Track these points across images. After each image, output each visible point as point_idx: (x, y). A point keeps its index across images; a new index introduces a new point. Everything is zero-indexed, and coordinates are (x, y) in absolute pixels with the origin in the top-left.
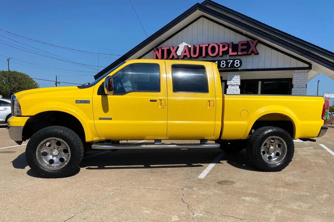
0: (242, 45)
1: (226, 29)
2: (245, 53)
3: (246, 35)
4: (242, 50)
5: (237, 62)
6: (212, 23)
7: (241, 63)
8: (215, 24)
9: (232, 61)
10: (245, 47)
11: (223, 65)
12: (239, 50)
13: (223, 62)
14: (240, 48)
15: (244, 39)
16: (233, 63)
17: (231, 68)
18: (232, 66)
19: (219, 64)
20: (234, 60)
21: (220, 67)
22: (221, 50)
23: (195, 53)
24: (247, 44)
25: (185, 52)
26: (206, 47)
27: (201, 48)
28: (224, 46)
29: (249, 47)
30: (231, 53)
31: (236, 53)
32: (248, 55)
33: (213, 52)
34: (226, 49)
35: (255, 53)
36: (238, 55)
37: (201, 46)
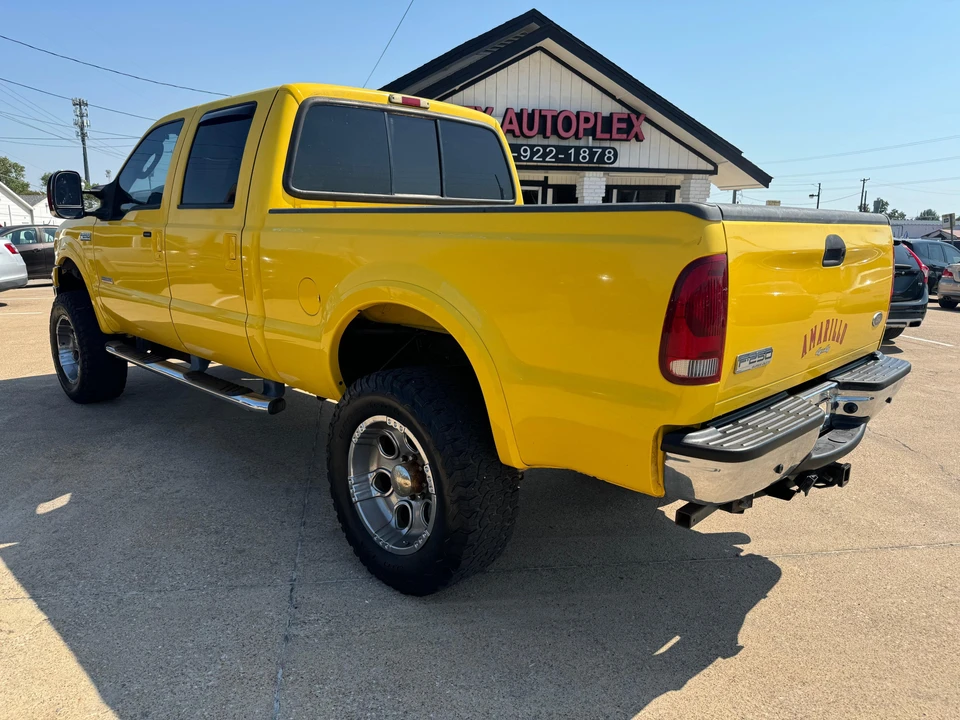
0: (620, 120)
1: (585, 83)
2: (625, 136)
3: (620, 102)
4: (619, 130)
5: (610, 153)
6: (559, 65)
7: (616, 155)
8: (564, 69)
9: (600, 150)
10: (624, 126)
11: (584, 158)
12: (614, 131)
13: (585, 152)
14: (616, 125)
15: (617, 108)
16: (603, 154)
17: (599, 164)
18: (601, 160)
19: (577, 154)
20: (604, 149)
21: (577, 160)
22: (583, 126)
23: (531, 128)
24: (628, 121)
25: (511, 122)
26: (553, 116)
27: (543, 118)
28: (587, 120)
29: (631, 125)
30: (599, 134)
31: (608, 136)
32: (627, 140)
33: (567, 128)
34: (590, 125)
35: (639, 138)
36: (611, 139)
37: (543, 113)
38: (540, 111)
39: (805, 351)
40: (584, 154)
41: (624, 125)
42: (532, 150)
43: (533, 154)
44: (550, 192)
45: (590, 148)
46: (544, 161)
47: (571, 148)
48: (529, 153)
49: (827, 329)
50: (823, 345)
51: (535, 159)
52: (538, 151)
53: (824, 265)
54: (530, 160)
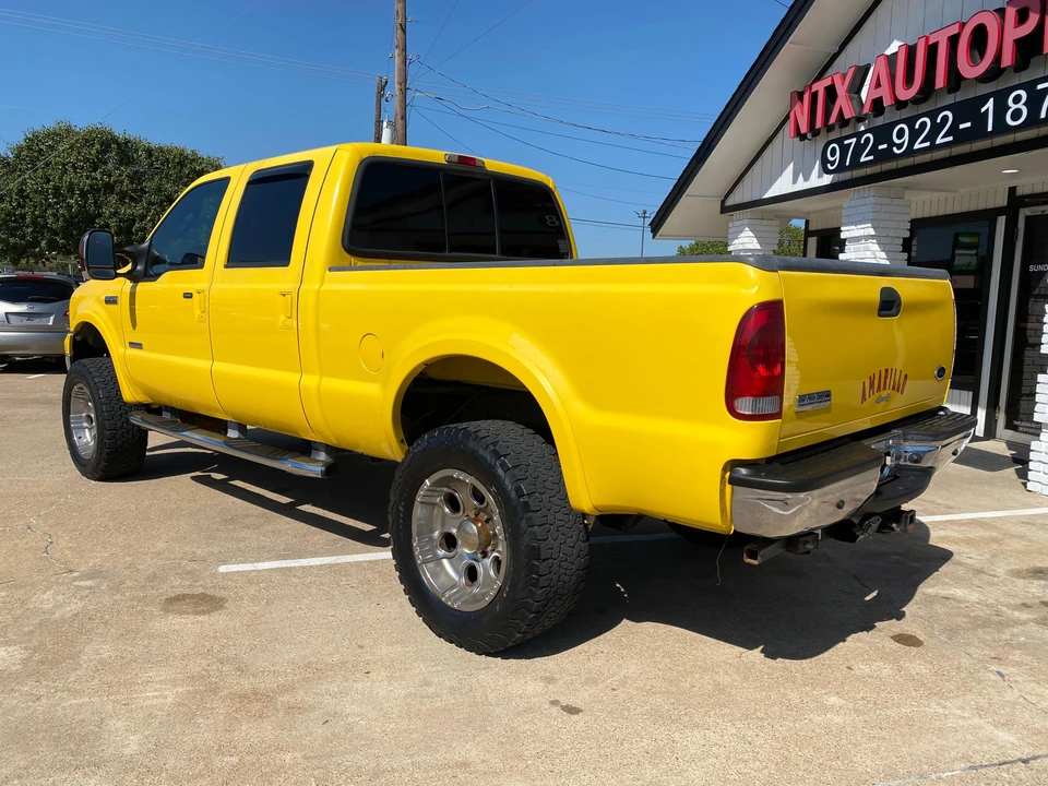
11: (1017, 116)
13: (1018, 99)
19: (1001, 109)
21: (1001, 127)
22: (1012, 37)
25: (878, 84)
27: (932, 52)
28: (1023, 16)
34: (1027, 29)
37: (931, 41)
38: (928, 38)
39: (864, 398)
40: (1018, 105)
42: (912, 129)
46: (934, 147)
47: (987, 97)
48: (906, 136)
49: (886, 378)
50: (884, 393)
51: (917, 147)
52: (923, 125)
53: (880, 316)
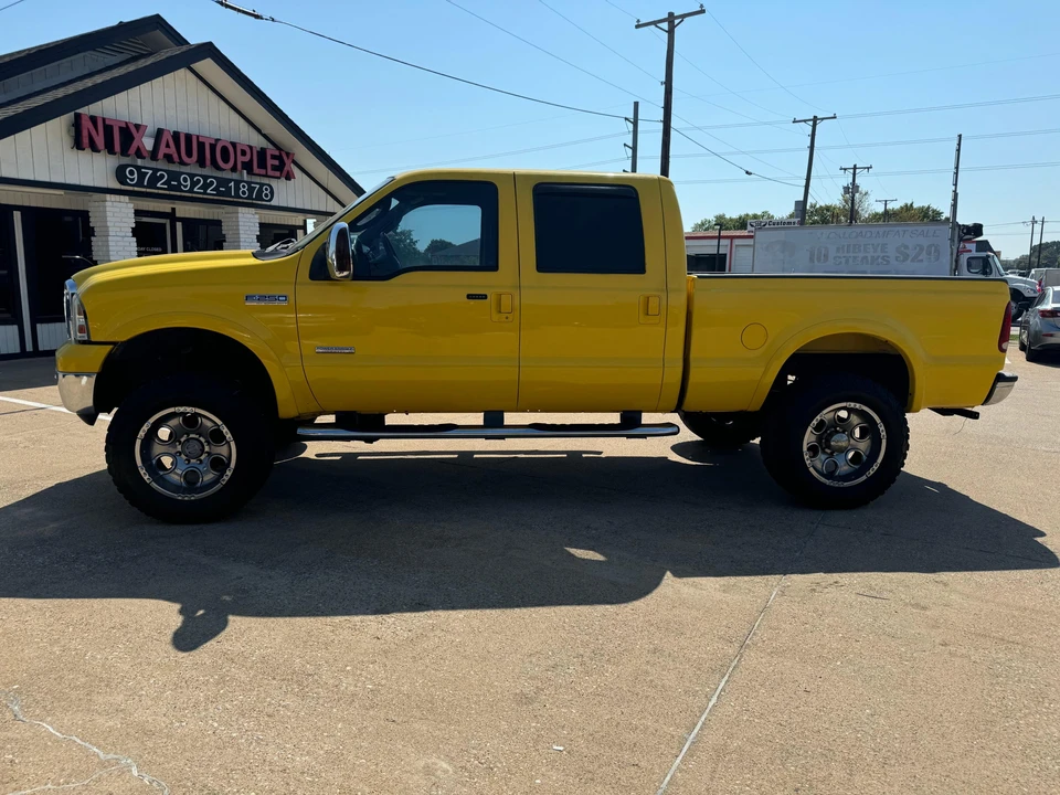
0: (273, 156)
1: (232, 112)
2: (278, 174)
3: (265, 137)
4: (275, 168)
5: (267, 190)
7: (272, 193)
8: (210, 92)
9: (259, 186)
11: (244, 193)
12: (269, 167)
13: (244, 186)
14: (269, 161)
15: (263, 143)
16: (260, 191)
17: (257, 200)
18: (259, 197)
19: (237, 188)
20: (262, 185)
21: (237, 196)
22: (241, 159)
23: (189, 154)
24: (279, 158)
25: (168, 146)
26: (211, 145)
27: (201, 145)
28: (244, 153)
29: (283, 163)
30: (256, 170)
31: (263, 172)
32: (278, 178)
33: (226, 159)
34: (247, 159)
35: (289, 177)
36: (266, 176)
37: (201, 140)
38: (198, 137)
40: (244, 188)
41: (276, 163)
42: (192, 180)
43: (194, 184)
44: (179, 226)
45: (249, 183)
46: (205, 193)
47: (231, 181)
48: (189, 183)
51: (195, 190)
52: (199, 181)
54: (191, 191)
